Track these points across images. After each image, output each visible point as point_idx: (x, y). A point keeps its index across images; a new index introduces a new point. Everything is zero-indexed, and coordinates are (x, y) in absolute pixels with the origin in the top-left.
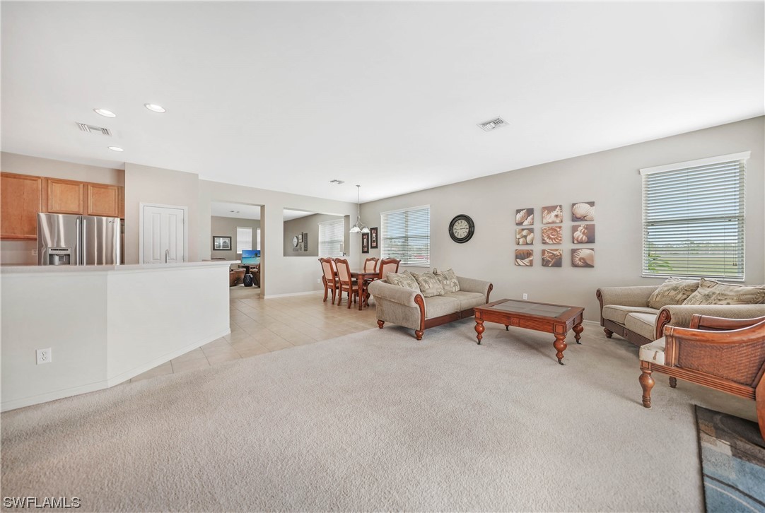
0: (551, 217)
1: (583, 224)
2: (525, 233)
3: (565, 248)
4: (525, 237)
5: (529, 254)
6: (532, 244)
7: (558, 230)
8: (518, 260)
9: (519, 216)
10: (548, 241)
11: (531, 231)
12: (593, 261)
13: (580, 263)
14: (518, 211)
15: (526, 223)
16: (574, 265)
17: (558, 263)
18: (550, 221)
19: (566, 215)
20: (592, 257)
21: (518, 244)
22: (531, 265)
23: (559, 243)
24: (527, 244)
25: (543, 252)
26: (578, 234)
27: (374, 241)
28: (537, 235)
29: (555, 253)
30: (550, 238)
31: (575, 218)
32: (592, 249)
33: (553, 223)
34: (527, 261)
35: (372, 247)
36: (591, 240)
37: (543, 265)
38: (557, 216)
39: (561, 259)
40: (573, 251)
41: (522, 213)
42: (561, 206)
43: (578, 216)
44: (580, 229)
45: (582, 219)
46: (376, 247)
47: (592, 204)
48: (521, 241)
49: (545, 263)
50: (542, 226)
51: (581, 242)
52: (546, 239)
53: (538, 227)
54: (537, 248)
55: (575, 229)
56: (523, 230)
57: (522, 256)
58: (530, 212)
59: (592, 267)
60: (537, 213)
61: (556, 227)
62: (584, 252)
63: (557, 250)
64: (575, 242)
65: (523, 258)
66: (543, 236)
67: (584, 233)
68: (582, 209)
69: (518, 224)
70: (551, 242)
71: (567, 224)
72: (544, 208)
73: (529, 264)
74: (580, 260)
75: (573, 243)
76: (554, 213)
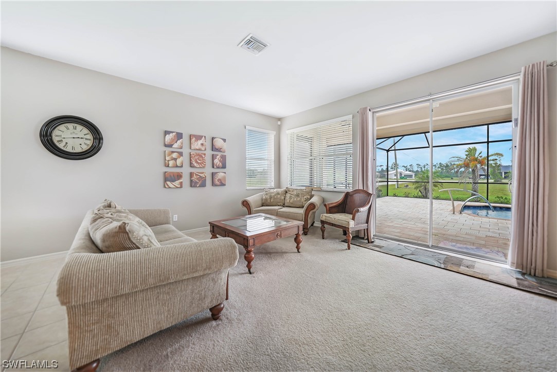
0: (197, 145)
1: (220, 154)
2: (175, 155)
3: (208, 171)
4: (175, 159)
5: (179, 176)
6: (182, 166)
7: (203, 156)
8: (168, 183)
9: (168, 138)
10: (195, 165)
11: (181, 154)
12: (225, 181)
13: (218, 183)
14: (167, 133)
15: (175, 146)
16: (213, 184)
17: (203, 185)
18: (197, 148)
19: (208, 145)
20: (224, 178)
21: (168, 166)
22: (181, 187)
23: (204, 167)
24: (177, 166)
25: (191, 174)
26: (216, 161)
28: (184, 160)
29: (201, 175)
30: (197, 162)
31: (213, 148)
32: (225, 173)
33: (200, 150)
34: (177, 183)
36: (224, 167)
37: (191, 186)
38: (202, 144)
39: (205, 180)
40: (213, 175)
41: (171, 135)
42: (205, 137)
43: (217, 147)
44: (218, 157)
45: (219, 150)
47: (224, 140)
48: (171, 163)
49: (193, 184)
50: (190, 151)
51: (218, 168)
52: (194, 163)
53: (186, 151)
54: (186, 171)
55: (213, 157)
56: (173, 152)
57: (170, 178)
58: (179, 136)
59: (224, 185)
60: (185, 139)
61: (202, 154)
62: (220, 175)
63: (203, 173)
64: (215, 167)
65: (172, 181)
66: (191, 160)
67: (220, 161)
68: (219, 143)
69: (166, 146)
70: (199, 166)
71: (209, 153)
72: (191, 137)
73: (179, 186)
74: (219, 180)
75: (213, 167)
76: (200, 142)
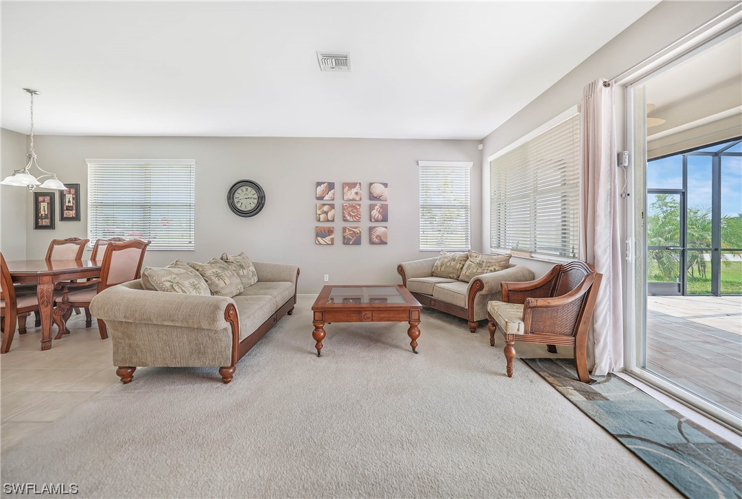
0: (351, 194)
1: (379, 203)
2: (326, 208)
3: (364, 225)
4: (326, 213)
5: (330, 232)
6: (333, 221)
7: (358, 207)
8: (319, 238)
9: (320, 189)
10: (348, 218)
11: (332, 207)
12: (386, 238)
13: (377, 241)
14: (319, 184)
15: (327, 197)
16: (372, 242)
17: (358, 242)
18: (351, 198)
19: (364, 194)
20: (385, 234)
21: (319, 221)
22: (332, 244)
23: (358, 221)
24: (328, 221)
25: (344, 229)
26: (375, 213)
27: (69, 208)
28: (336, 213)
29: (355, 230)
30: (350, 215)
31: (372, 197)
32: (386, 227)
33: (354, 200)
34: (328, 239)
35: (63, 219)
36: (385, 219)
37: (344, 244)
38: (357, 193)
39: (360, 236)
40: (371, 229)
41: (322, 186)
42: (360, 184)
43: (375, 195)
44: (377, 207)
45: (377, 198)
46: (77, 218)
47: (386, 185)
48: (322, 217)
49: (346, 242)
50: (343, 202)
51: (377, 221)
52: (346, 216)
53: (338, 203)
54: (338, 225)
55: (372, 208)
56: (324, 205)
57: (322, 233)
58: (331, 186)
59: (386, 243)
60: (338, 187)
61: (357, 204)
62: (380, 230)
63: (357, 228)
64: (373, 220)
65: (323, 237)
66: (343, 213)
67: (379, 212)
68: (378, 189)
69: (318, 198)
70: (352, 220)
71: (366, 202)
72: (344, 185)
73: (330, 243)
74: (377, 236)
75: (371, 221)
76: (354, 191)
